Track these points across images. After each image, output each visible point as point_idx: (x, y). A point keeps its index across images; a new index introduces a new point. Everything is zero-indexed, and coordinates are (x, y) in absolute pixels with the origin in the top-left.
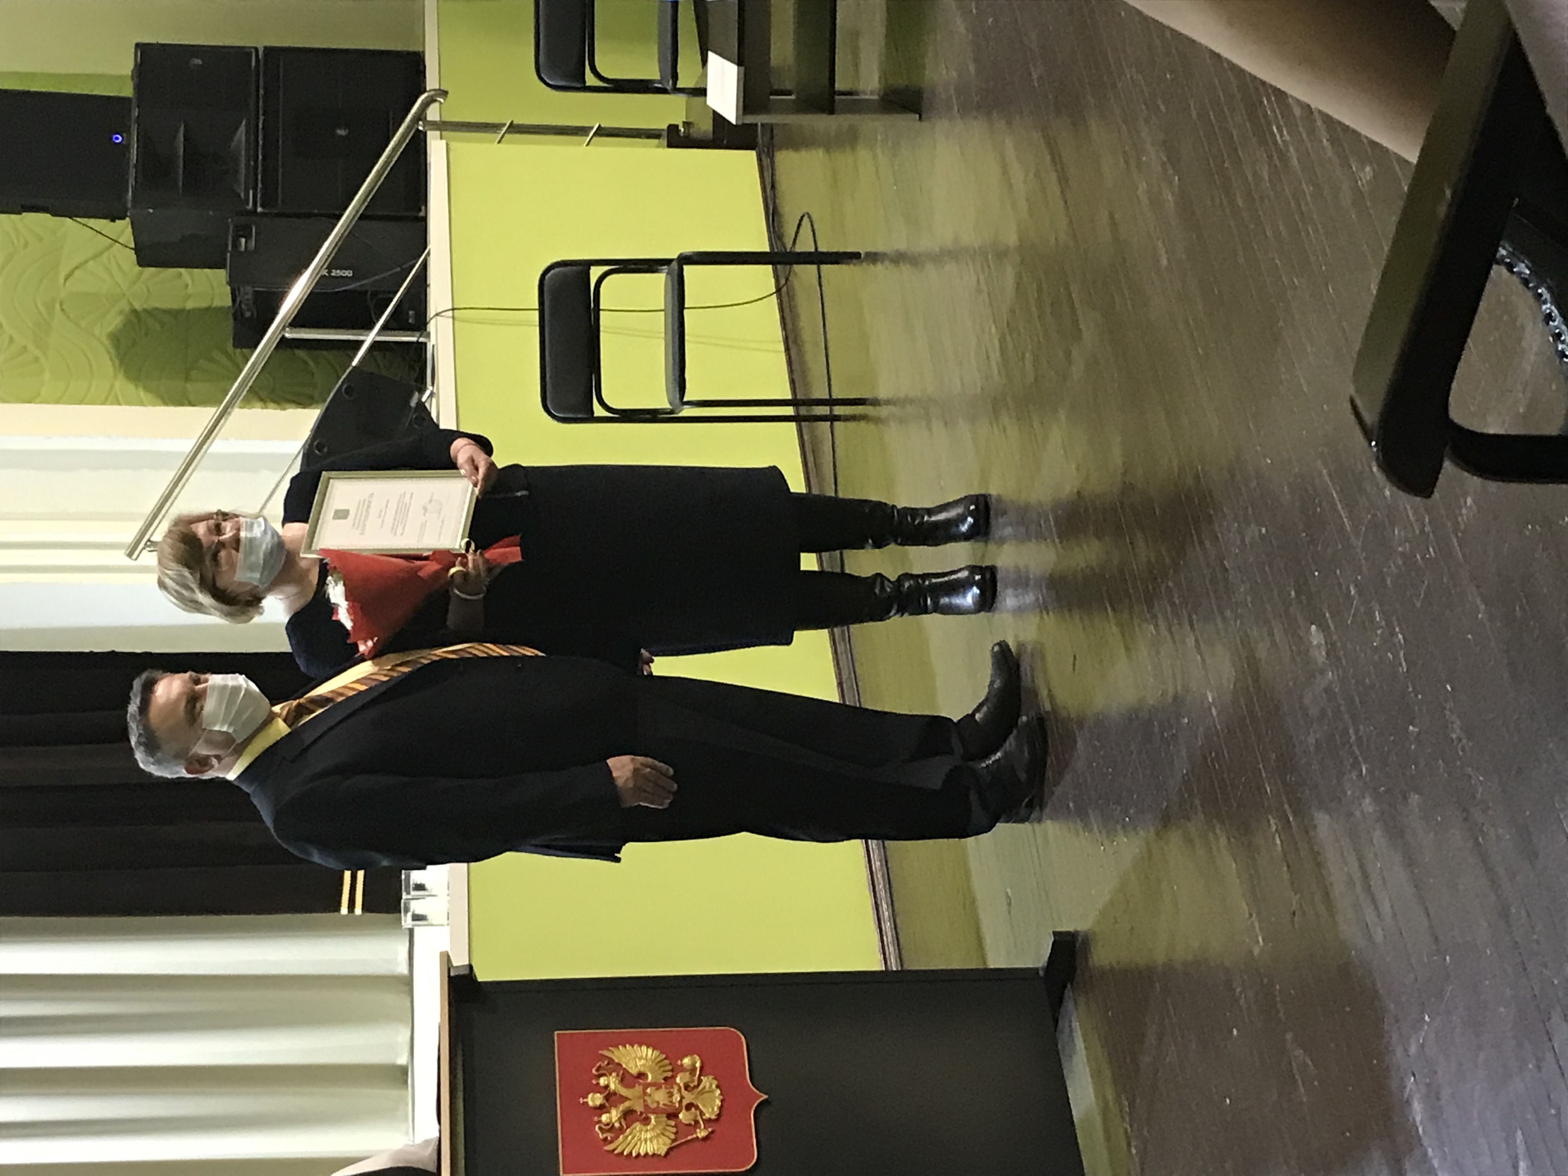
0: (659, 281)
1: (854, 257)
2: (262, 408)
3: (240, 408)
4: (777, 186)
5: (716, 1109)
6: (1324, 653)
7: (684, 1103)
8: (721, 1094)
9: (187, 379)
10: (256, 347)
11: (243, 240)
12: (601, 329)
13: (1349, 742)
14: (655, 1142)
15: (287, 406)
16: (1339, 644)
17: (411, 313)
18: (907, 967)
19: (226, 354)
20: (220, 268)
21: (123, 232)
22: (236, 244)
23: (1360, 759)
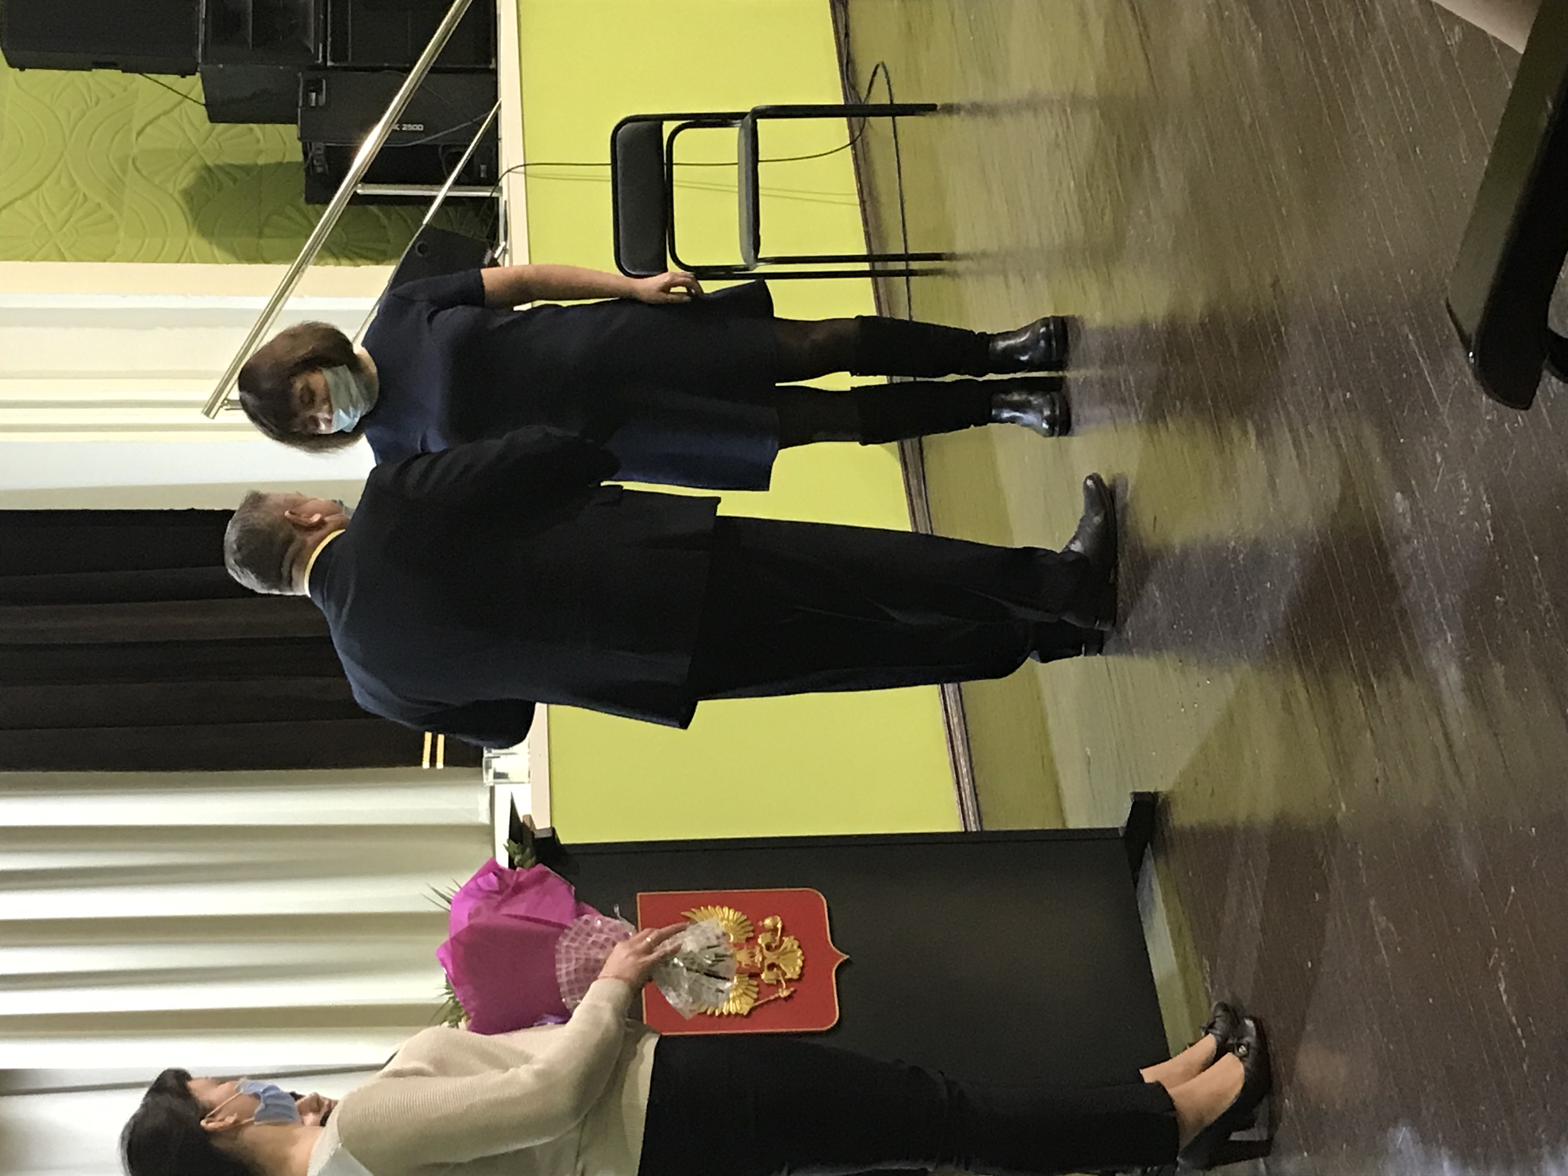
0: (732, 135)
1: (930, 108)
2: (336, 265)
3: (315, 264)
4: (851, 34)
5: (798, 969)
6: (1409, 520)
7: (766, 963)
8: (803, 954)
9: (260, 235)
10: (327, 202)
11: (314, 95)
12: (674, 183)
13: (1434, 611)
14: (738, 1002)
15: (359, 262)
16: (1425, 512)
17: (483, 167)
18: (987, 828)
19: (299, 210)
20: (292, 123)
21: (193, 88)
22: (307, 100)
23: (1445, 627)
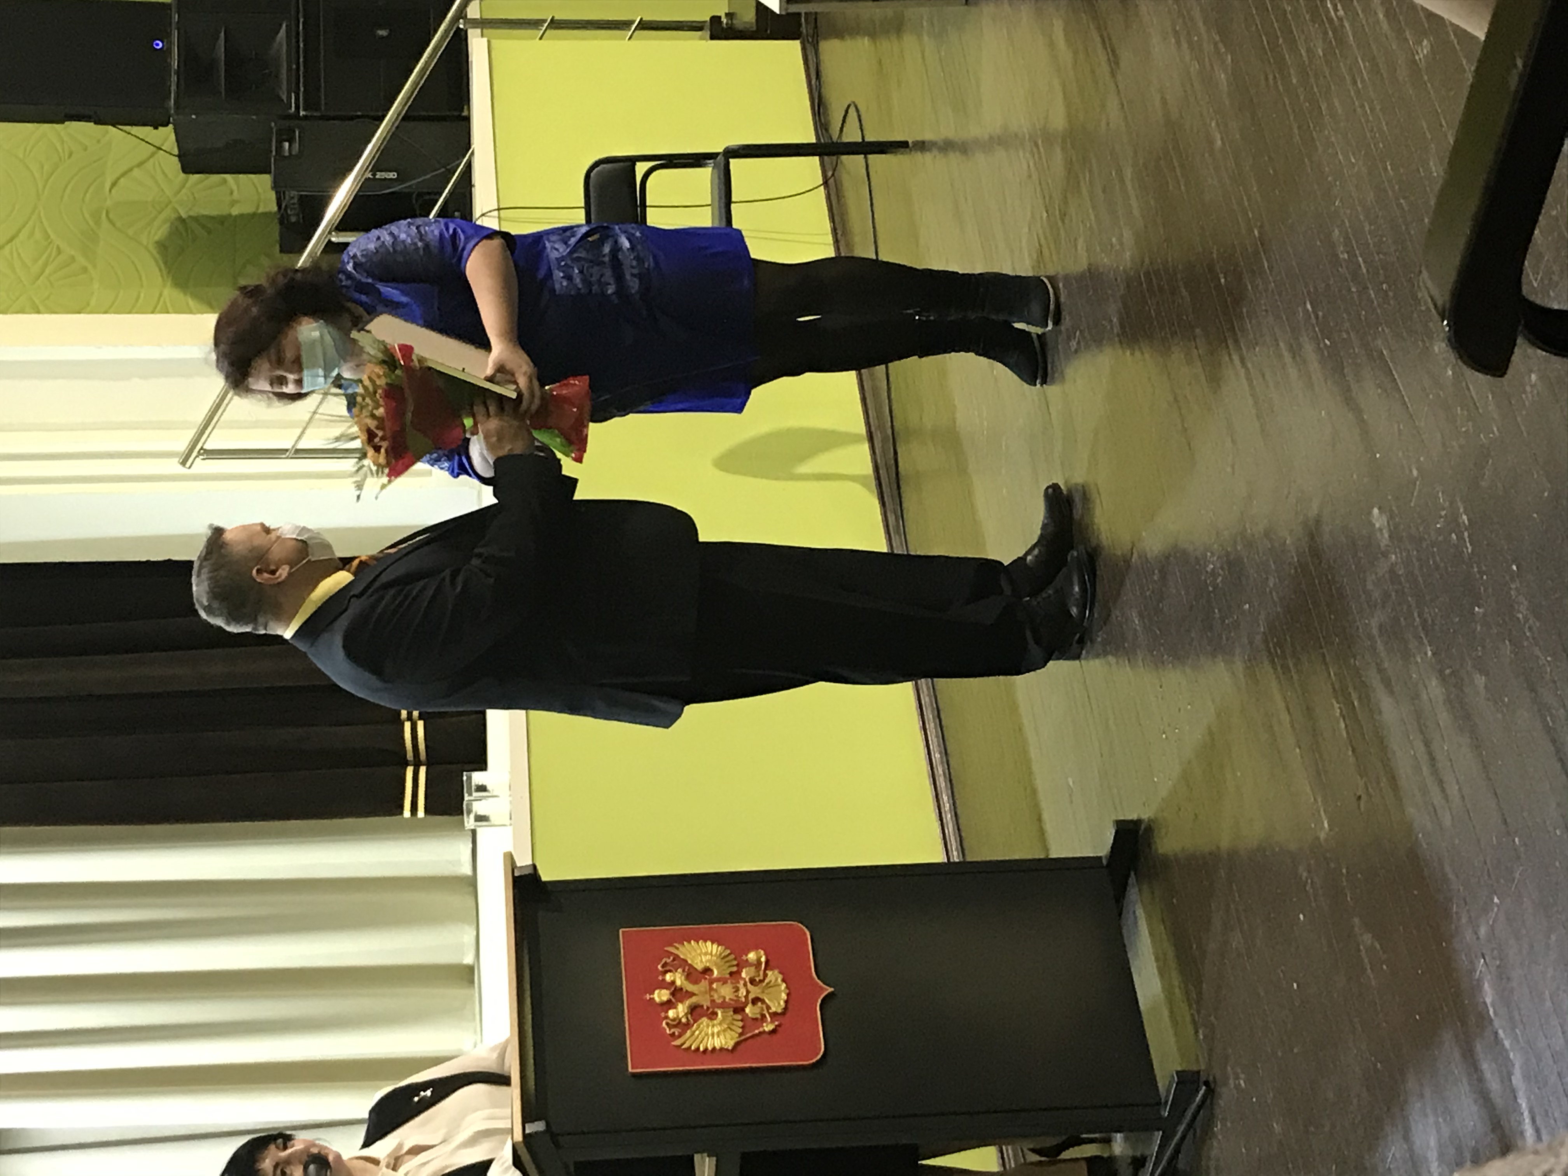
0: (705, 175)
1: (902, 146)
4: (822, 76)
5: (782, 1003)
6: (1386, 536)
7: (751, 996)
8: (787, 987)
10: (302, 251)
11: (287, 145)
13: (1413, 624)
14: (722, 1037)
16: (1402, 525)
18: (970, 858)
19: (273, 259)
20: (265, 173)
21: (166, 140)
22: (279, 148)
23: (1425, 641)
